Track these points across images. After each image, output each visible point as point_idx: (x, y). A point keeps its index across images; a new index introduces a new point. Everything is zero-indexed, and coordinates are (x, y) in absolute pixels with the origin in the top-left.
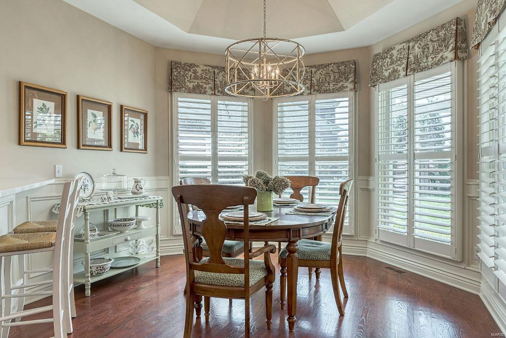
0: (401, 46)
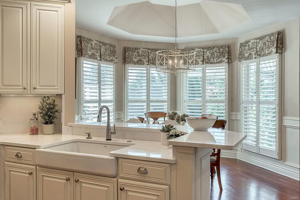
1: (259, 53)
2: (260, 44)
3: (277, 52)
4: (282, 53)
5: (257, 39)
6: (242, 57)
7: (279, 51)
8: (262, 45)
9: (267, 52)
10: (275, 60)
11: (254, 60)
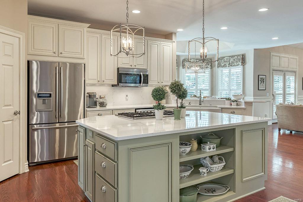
0: (227, 58)
1: (231, 64)
2: (232, 60)
3: (242, 65)
4: (244, 65)
5: (229, 57)
6: (219, 66)
7: (243, 64)
8: (233, 60)
9: (236, 64)
10: (240, 69)
11: (227, 68)
